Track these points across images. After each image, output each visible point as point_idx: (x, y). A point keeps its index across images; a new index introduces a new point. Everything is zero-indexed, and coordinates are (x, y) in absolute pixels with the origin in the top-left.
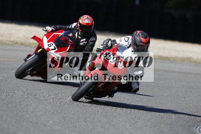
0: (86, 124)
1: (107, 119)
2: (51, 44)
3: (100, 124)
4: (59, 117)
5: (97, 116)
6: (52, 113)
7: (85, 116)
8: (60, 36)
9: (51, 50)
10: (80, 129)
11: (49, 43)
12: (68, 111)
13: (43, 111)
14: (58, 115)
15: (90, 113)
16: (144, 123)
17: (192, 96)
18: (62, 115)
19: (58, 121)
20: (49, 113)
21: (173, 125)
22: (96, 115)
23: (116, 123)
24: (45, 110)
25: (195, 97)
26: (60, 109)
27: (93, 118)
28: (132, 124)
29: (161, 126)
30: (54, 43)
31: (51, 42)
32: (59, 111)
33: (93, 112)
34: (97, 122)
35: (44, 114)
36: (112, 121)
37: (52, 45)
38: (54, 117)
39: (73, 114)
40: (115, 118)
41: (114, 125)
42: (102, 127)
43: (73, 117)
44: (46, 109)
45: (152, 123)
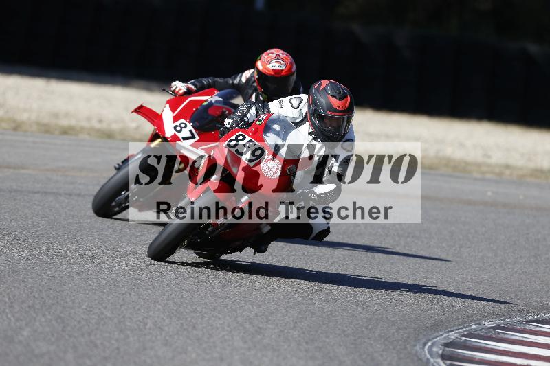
0: (122, 336)
1: (181, 321)
2: (183, 125)
3: (161, 335)
4: (49, 317)
5: (154, 313)
6: (29, 307)
7: (119, 315)
8: (205, 104)
9: (182, 140)
10: (108, 351)
11: (178, 123)
12: (73, 301)
13: (6, 303)
14: (47, 313)
15: (134, 307)
16: (280, 332)
18: (58, 312)
19: (47, 329)
20: (22, 308)
21: (359, 338)
22: (151, 311)
23: (203, 334)
24: (9, 299)
26: (52, 296)
28: (249, 335)
29: (327, 340)
30: (190, 122)
31: (182, 121)
32: (49, 302)
33: (142, 302)
34: (153, 330)
35: (7, 310)
36: (194, 327)
37: (186, 127)
38: (35, 318)
39: (86, 309)
40: (202, 319)
41: (198, 339)
42: (166, 345)
43: (87, 317)
44: (14, 296)
45: (303, 333)
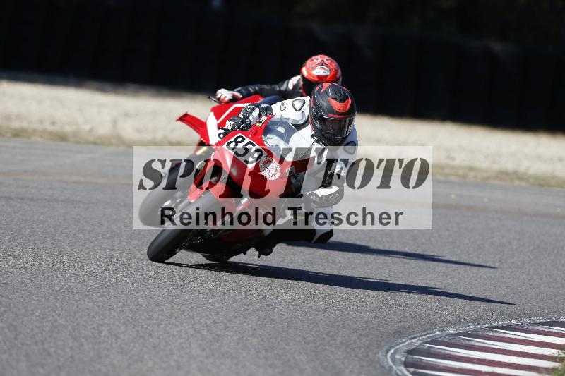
0: (76, 344)
1: (137, 329)
3: (116, 343)
5: (109, 320)
7: (73, 322)
10: (62, 360)
12: (26, 309)
15: (88, 315)
16: (239, 339)
17: (374, 263)
18: (10, 319)
21: (320, 345)
22: (106, 318)
23: (160, 342)
25: (380, 267)
27: (96, 328)
28: (207, 342)
29: (287, 348)
33: (97, 309)
34: (108, 338)
36: (150, 335)
39: (39, 316)
40: (158, 326)
41: (155, 347)
42: (121, 353)
43: (40, 324)
45: (263, 340)
